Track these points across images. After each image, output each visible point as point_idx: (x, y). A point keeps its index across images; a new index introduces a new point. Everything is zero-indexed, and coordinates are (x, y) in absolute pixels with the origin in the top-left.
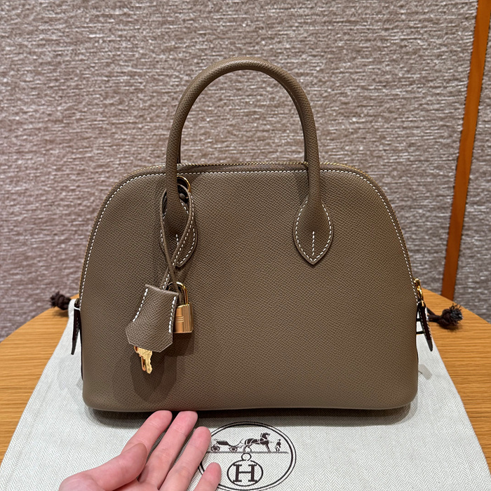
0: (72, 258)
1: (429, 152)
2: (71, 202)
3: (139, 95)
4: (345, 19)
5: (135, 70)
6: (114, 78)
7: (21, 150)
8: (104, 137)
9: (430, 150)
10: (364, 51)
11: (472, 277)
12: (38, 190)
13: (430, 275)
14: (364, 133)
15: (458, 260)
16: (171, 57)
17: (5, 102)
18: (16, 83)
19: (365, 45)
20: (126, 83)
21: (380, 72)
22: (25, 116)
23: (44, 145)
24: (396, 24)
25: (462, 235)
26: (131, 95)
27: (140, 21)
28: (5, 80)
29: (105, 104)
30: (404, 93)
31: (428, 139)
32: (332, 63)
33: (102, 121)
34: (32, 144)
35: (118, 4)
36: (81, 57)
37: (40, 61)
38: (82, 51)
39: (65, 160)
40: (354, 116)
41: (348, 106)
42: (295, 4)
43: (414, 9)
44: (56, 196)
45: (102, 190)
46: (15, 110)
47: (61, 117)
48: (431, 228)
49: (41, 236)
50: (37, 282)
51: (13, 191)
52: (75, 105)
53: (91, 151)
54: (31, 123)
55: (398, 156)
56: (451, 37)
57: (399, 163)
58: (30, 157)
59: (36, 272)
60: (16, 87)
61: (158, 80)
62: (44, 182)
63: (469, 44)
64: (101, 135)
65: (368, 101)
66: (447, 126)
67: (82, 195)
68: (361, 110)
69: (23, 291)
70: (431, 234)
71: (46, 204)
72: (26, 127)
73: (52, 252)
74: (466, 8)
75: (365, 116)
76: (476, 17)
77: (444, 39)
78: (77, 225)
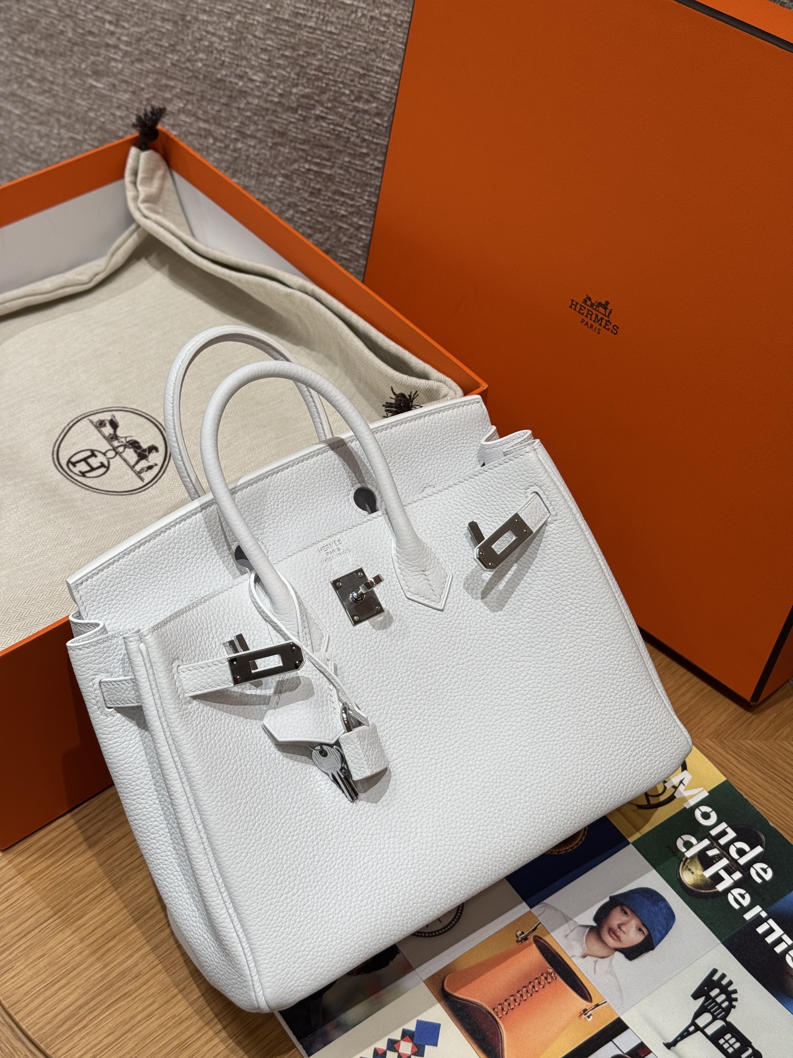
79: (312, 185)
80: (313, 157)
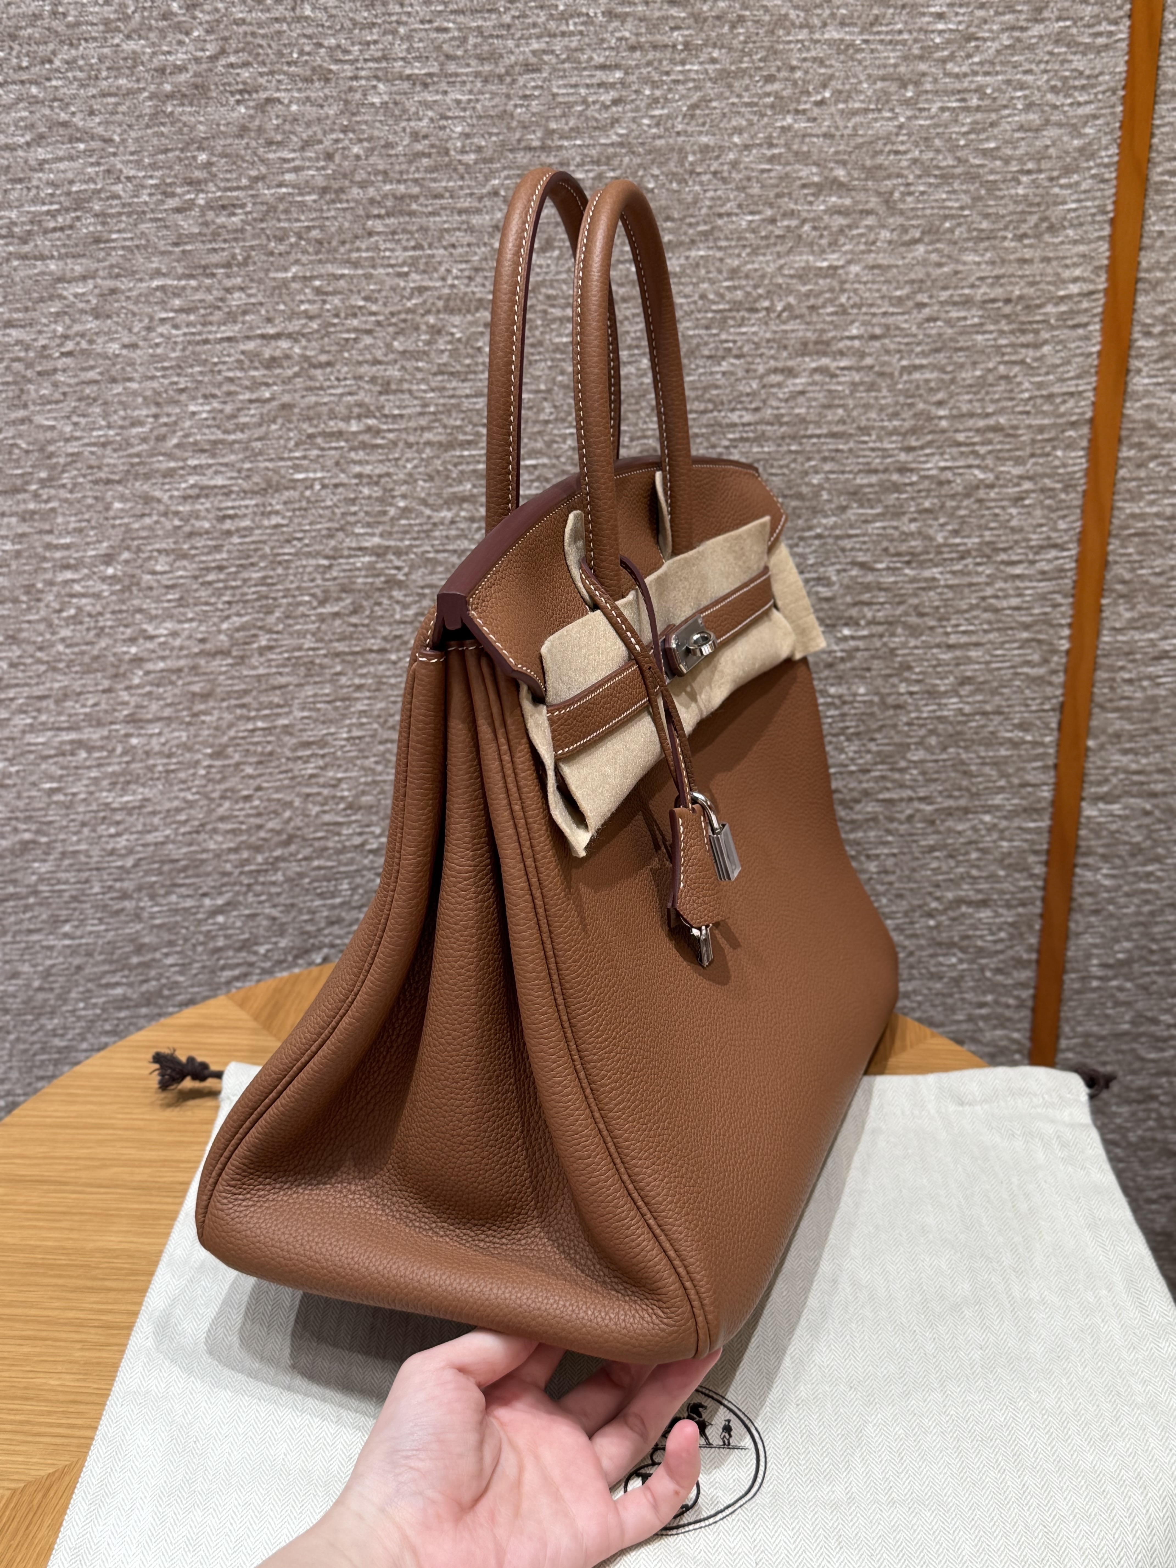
0: (238, 945)
1: (1002, 694)
2: (242, 823)
3: (395, 593)
4: (824, 431)
5: (386, 543)
6: (342, 561)
7: (139, 716)
8: (316, 683)
9: (1005, 691)
10: (865, 494)
11: (1098, 956)
12: (170, 800)
13: (1011, 953)
14: (866, 660)
15: (1068, 920)
16: (463, 514)
17: (108, 616)
18: (133, 576)
19: (865, 481)
20: (367, 569)
21: (896, 534)
22: (150, 645)
23: (189, 705)
24: (929, 438)
25: (1075, 866)
26: (377, 594)
27: (401, 444)
28: (110, 571)
29: (321, 614)
30: (948, 576)
31: (999, 669)
32: (799, 517)
33: (313, 649)
34: (162, 703)
35: (356, 410)
36: (275, 520)
37: (187, 529)
38: (278, 507)
39: (232, 733)
40: (846, 625)
41: (832, 604)
42: (722, 403)
43: (965, 408)
44: (210, 812)
45: (308, 795)
46: (129, 631)
47: (227, 644)
48: (1010, 854)
49: (173, 898)
50: (161, 1001)
51: (115, 805)
52: (257, 619)
53: (288, 714)
54: (163, 658)
55: (939, 704)
56: (1041, 460)
57: (941, 719)
58: (157, 731)
59: (158, 980)
60: (132, 584)
61: (435, 562)
62: (184, 782)
63: (1078, 475)
64: (311, 680)
65: (876, 593)
66: (1039, 642)
67: (265, 807)
68: (860, 611)
69: (126, 1022)
70: (1010, 865)
71: (188, 829)
72: (150, 666)
73: (194, 933)
74: (1071, 403)
75: (870, 623)
76: (1092, 421)
77: (1028, 466)
78: (251, 872)
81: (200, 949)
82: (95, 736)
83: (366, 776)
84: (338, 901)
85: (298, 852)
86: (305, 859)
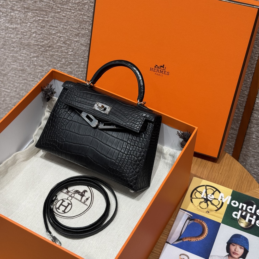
0: (40, 65)
2: (38, 39)
8: (54, 12)
12: (22, 29)
23: (23, 9)
33: (53, 4)
34: (18, 7)
39: (34, 19)
44: (31, 35)
45: (54, 38)
49: (25, 51)
51: (10, 27)
53: (48, 18)
58: (17, 13)
62: (24, 26)
67: (43, 38)
71: (26, 37)
78: (41, 51)
79: (41, 24)
80: (40, 15)
81: (32, 63)
82: (4, 10)
83: (67, 37)
84: (62, 63)
85: (52, 50)
86: (53, 51)
